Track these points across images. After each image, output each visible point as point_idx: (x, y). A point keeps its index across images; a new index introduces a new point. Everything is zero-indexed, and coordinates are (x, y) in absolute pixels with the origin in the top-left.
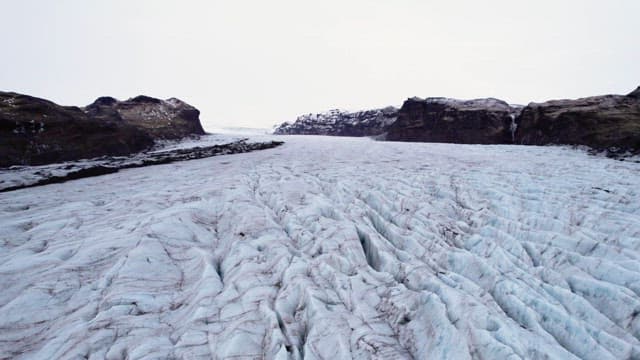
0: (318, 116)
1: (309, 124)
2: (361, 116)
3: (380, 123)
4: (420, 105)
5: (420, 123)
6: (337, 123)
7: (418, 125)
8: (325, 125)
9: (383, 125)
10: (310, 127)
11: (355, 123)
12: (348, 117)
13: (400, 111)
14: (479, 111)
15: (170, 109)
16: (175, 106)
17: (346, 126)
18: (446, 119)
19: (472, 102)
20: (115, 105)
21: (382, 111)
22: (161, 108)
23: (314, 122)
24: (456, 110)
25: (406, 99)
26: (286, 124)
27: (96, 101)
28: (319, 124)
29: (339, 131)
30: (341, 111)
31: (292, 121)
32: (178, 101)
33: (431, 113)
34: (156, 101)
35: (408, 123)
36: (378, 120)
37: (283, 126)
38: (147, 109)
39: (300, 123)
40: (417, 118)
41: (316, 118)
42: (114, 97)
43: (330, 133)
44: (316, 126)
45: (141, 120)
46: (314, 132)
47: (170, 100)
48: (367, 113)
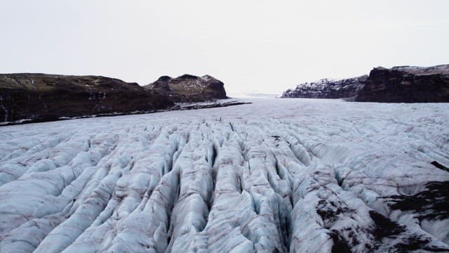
0: (312, 84)
1: (304, 90)
2: (343, 83)
3: (355, 88)
4: (383, 73)
5: (383, 87)
6: (325, 89)
7: (380, 89)
8: (316, 90)
9: (357, 89)
10: (305, 93)
11: (338, 89)
12: (333, 84)
13: (368, 78)
14: (433, 75)
15: (203, 82)
16: (206, 80)
17: (332, 91)
18: (403, 83)
19: (433, 68)
20: (170, 81)
21: (358, 78)
22: (198, 82)
23: (309, 88)
24: (412, 75)
25: (372, 69)
26: (290, 91)
27: (159, 79)
28: (312, 90)
29: (326, 94)
30: (329, 80)
31: (293, 88)
32: (210, 77)
33: (392, 79)
34: (195, 78)
35: (373, 87)
36: (355, 86)
37: (288, 92)
38: (189, 83)
39: (298, 90)
40: (380, 83)
41: (310, 86)
42: (169, 76)
43: (320, 96)
44: (309, 92)
45: (183, 90)
46: (308, 96)
47: (204, 77)
48: (348, 80)
